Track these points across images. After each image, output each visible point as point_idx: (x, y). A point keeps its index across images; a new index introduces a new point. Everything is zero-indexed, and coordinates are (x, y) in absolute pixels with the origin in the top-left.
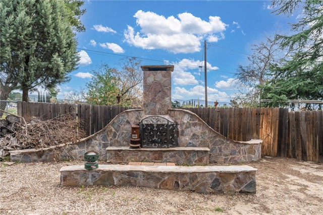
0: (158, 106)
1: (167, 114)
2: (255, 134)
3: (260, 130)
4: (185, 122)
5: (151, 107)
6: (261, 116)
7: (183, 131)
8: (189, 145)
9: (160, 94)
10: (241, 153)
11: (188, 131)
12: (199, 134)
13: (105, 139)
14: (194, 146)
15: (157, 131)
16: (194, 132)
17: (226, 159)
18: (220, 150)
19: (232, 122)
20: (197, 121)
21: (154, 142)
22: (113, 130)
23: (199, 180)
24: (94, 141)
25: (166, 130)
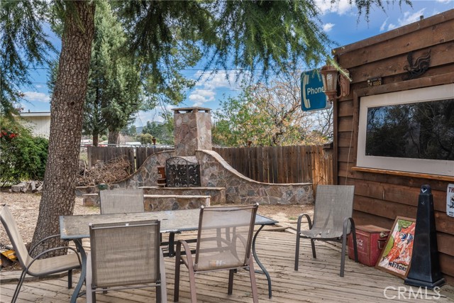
0: (187, 147)
1: (195, 155)
2: (308, 177)
3: (313, 171)
4: (205, 162)
5: (181, 148)
6: (312, 155)
7: (203, 172)
8: (209, 184)
9: (188, 136)
10: (261, 194)
11: (207, 171)
12: (217, 174)
13: (140, 179)
14: (213, 186)
15: (178, 171)
16: (212, 172)
17: (243, 200)
18: (237, 191)
19: (281, 162)
20: (214, 162)
21: (176, 182)
22: (146, 171)
23: (164, 203)
24: (132, 181)
25: (186, 170)
